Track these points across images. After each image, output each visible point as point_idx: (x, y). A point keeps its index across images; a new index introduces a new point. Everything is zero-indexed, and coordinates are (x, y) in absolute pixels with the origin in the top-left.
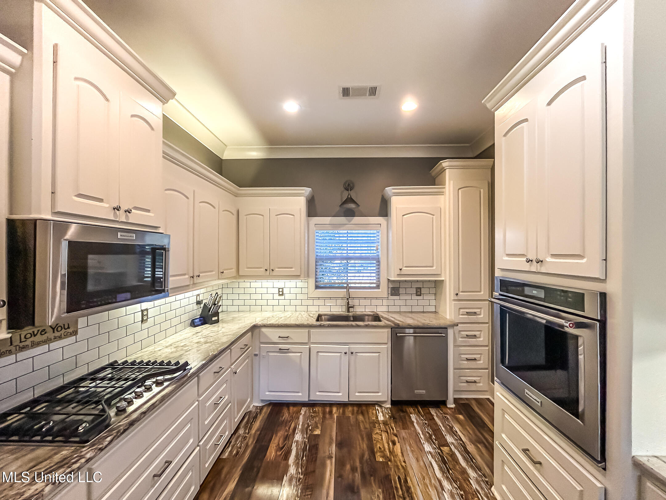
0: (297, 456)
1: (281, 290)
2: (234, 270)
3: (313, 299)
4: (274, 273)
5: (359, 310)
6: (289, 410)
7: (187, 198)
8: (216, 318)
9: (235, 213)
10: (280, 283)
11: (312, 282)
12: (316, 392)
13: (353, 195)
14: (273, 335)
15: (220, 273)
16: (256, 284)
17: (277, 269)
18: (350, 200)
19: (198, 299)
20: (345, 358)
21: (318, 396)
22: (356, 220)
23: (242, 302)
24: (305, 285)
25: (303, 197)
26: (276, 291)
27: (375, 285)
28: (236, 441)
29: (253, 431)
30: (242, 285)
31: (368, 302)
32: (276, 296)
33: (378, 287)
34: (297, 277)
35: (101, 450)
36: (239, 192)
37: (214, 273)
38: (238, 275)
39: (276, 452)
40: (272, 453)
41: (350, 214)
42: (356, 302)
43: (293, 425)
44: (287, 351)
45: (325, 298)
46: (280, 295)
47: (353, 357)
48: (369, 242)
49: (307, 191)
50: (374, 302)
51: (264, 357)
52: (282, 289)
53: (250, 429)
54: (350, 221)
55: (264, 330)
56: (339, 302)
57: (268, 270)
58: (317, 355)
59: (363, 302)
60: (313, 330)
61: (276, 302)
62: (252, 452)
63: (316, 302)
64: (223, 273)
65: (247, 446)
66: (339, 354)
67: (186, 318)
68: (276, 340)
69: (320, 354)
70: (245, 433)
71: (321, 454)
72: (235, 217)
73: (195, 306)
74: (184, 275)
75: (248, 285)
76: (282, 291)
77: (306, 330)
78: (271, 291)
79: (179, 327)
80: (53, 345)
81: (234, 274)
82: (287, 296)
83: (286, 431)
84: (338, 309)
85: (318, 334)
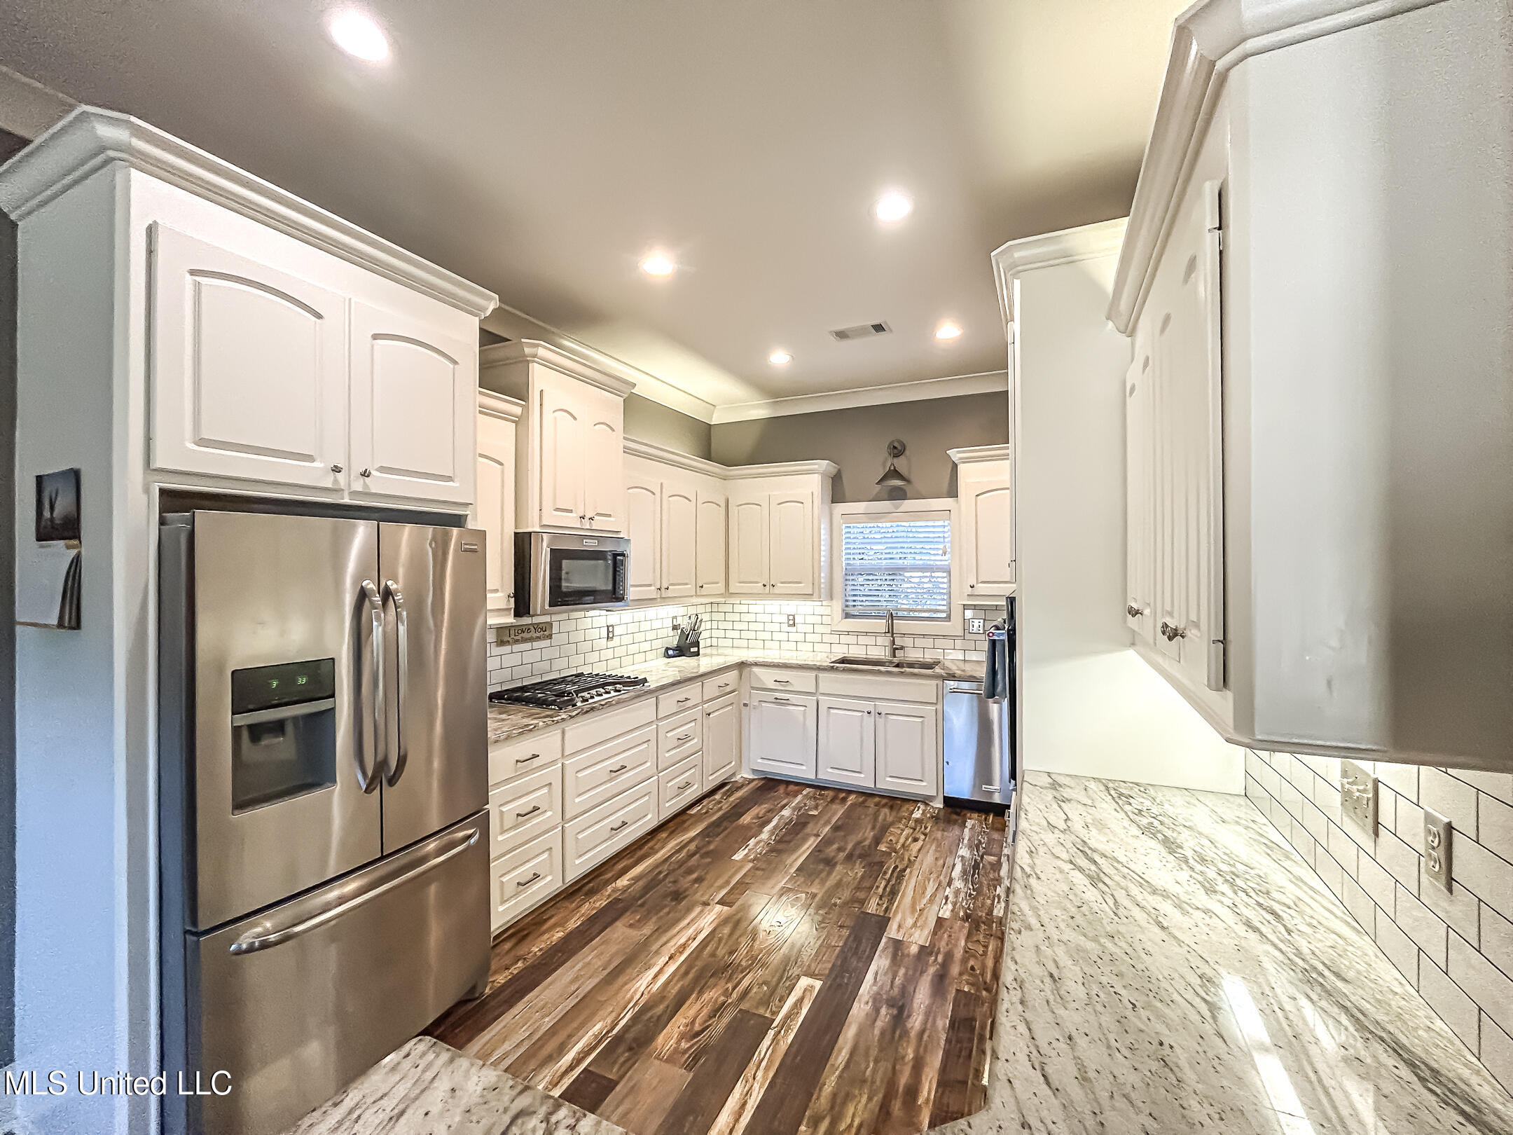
0: (775, 827)
1: (791, 618)
2: (722, 585)
3: (840, 633)
4: (776, 590)
5: (913, 655)
6: (787, 787)
7: (654, 494)
8: (696, 649)
9: (723, 505)
10: (791, 606)
11: (837, 606)
12: (827, 768)
13: (901, 464)
14: (767, 677)
15: (698, 588)
16: (758, 606)
17: (779, 584)
18: (895, 473)
19: (675, 623)
20: (869, 721)
21: (828, 775)
22: (908, 505)
23: (736, 634)
24: (827, 611)
25: (816, 475)
26: (784, 619)
27: (944, 615)
28: (708, 803)
29: (731, 799)
30: (738, 608)
31: (928, 642)
32: (785, 627)
33: (948, 618)
34: (807, 596)
35: (572, 717)
36: (728, 473)
37: (689, 586)
38: (728, 593)
39: (752, 819)
40: (746, 819)
41: (898, 495)
42: (908, 642)
43: (785, 802)
44: (786, 702)
45: (858, 634)
46: (790, 625)
47: (880, 721)
48: (932, 542)
49: (823, 465)
50: (939, 643)
51: (755, 708)
52: (794, 616)
53: (730, 796)
54: (897, 507)
55: (755, 669)
56: (880, 640)
57: (768, 586)
58: (828, 713)
59: (920, 642)
60: (822, 675)
61: (783, 636)
62: (724, 814)
63: (844, 639)
64: (702, 587)
65: (720, 809)
66: (860, 714)
67: (660, 645)
68: (772, 685)
69: (832, 711)
70: (722, 798)
71: (808, 829)
72: (723, 510)
73: (671, 633)
74: (650, 585)
75: (744, 608)
76: (794, 619)
77: (813, 674)
78: (777, 618)
79: (650, 655)
80: (536, 645)
81: (723, 590)
82: (800, 627)
83: (774, 805)
84: (879, 651)
85: (829, 682)
